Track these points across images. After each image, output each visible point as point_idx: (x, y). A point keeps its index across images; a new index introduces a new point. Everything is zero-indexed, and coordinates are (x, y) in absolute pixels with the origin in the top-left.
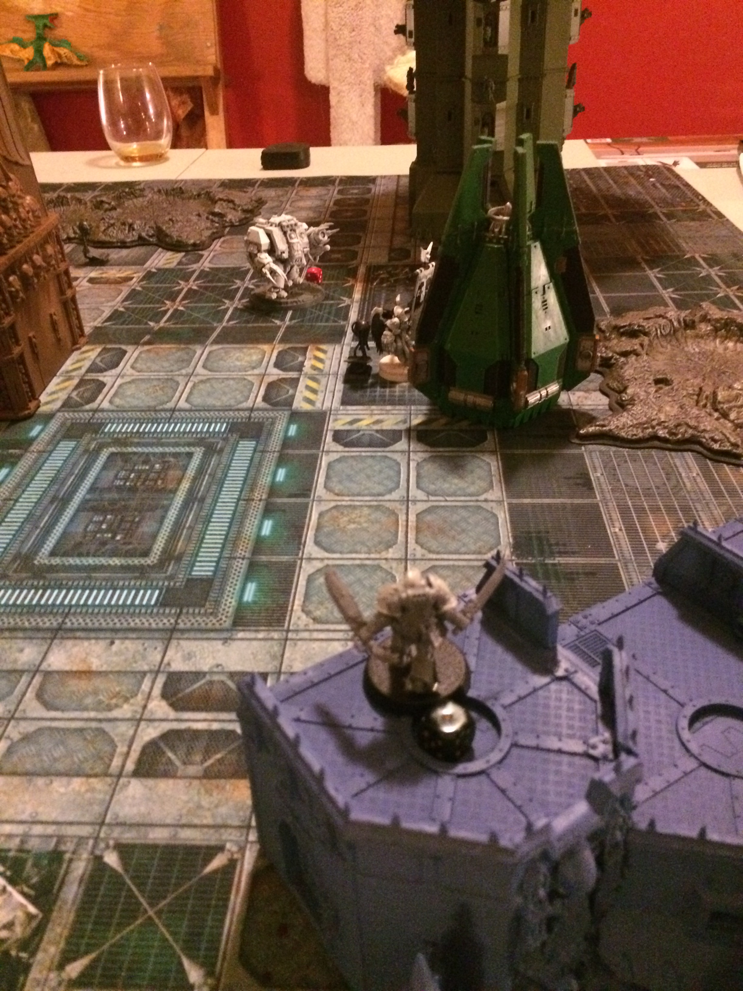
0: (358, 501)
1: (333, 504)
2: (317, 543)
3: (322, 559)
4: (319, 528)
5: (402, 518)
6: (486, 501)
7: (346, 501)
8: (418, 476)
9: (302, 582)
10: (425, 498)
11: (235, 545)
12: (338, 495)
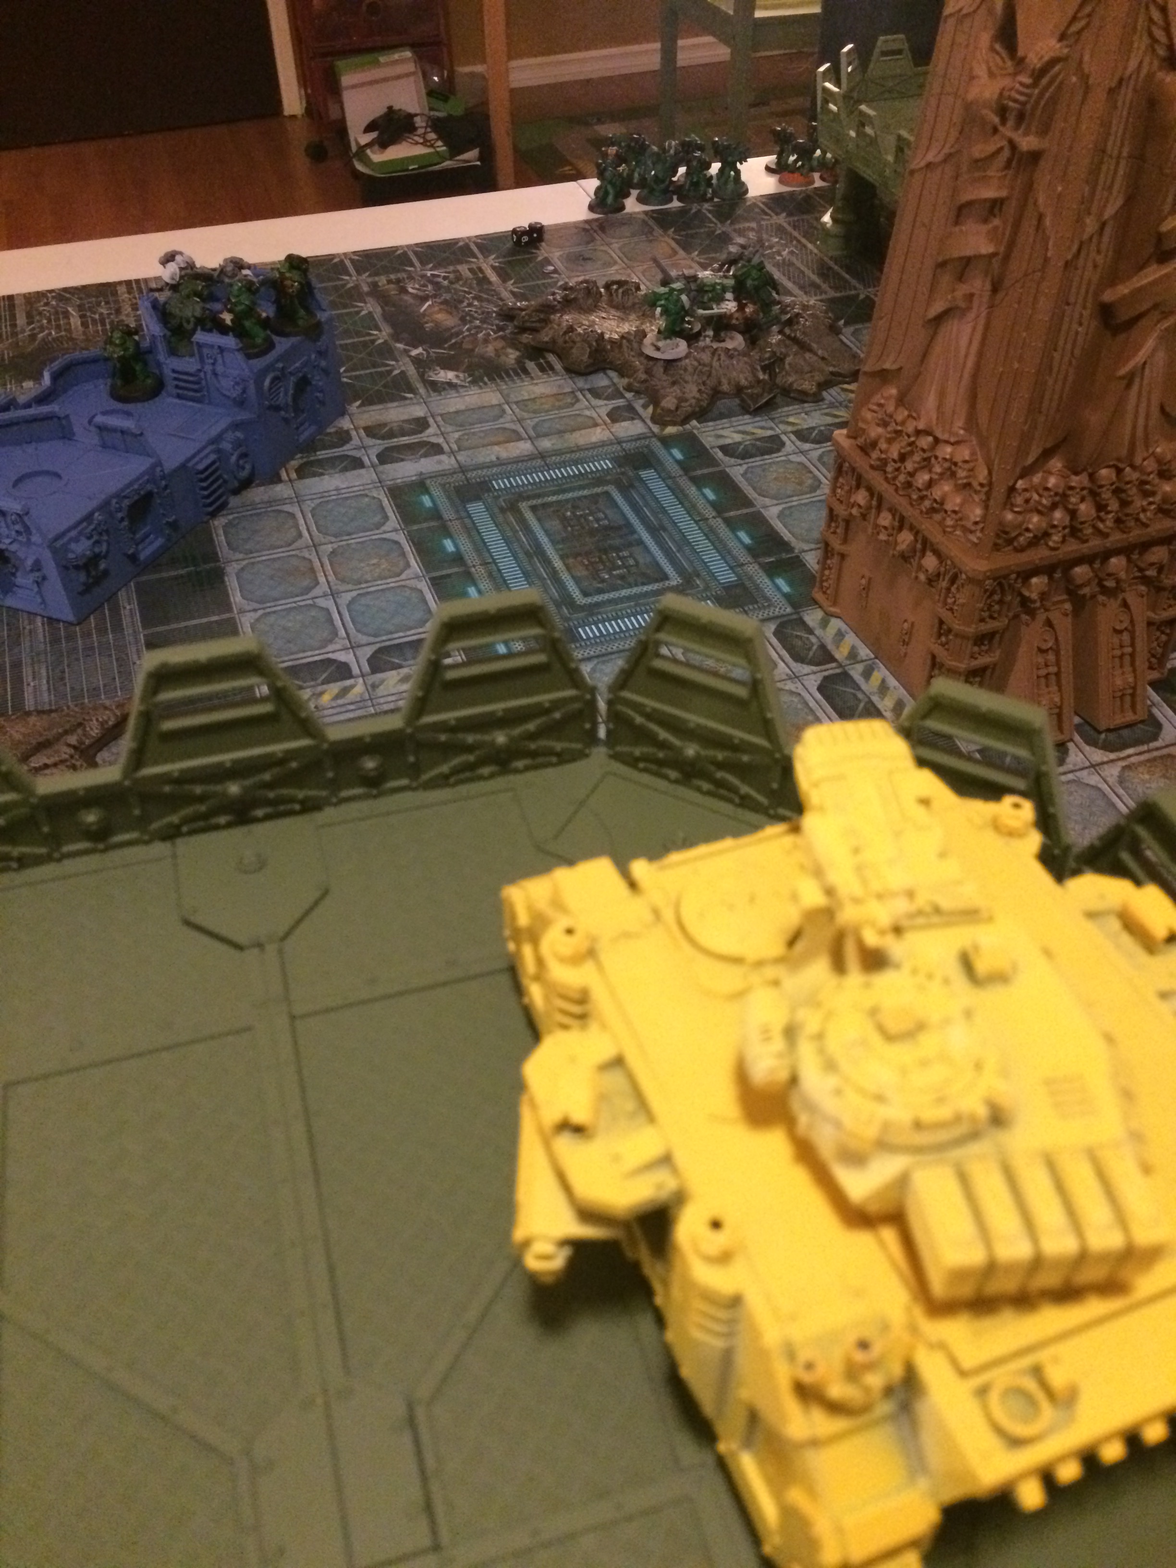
0: (381, 585)
1: (403, 576)
2: (397, 543)
3: (385, 532)
4: (403, 554)
5: (332, 578)
6: (255, 610)
7: (392, 582)
8: (331, 621)
9: (390, 514)
10: (316, 600)
11: (465, 527)
12: (404, 586)
